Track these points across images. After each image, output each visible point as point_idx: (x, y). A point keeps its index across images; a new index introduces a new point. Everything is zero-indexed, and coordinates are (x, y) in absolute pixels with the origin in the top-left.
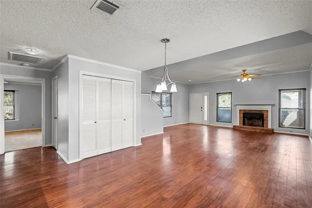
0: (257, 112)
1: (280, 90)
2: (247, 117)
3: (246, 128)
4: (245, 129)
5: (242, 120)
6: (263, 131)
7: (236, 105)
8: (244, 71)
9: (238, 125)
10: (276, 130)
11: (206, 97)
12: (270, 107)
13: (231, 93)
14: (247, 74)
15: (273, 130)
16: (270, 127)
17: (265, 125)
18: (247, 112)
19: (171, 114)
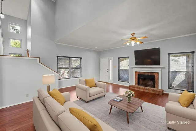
0: (149, 74)
1: (169, 54)
2: (141, 78)
3: (139, 88)
4: (138, 90)
5: (137, 81)
6: (153, 92)
7: (132, 68)
8: (133, 34)
9: (134, 84)
10: (166, 91)
11: (111, 61)
12: (161, 69)
13: (129, 57)
14: (135, 38)
15: (163, 91)
16: (160, 88)
17: (156, 86)
18: (141, 73)
19: (81, 75)
